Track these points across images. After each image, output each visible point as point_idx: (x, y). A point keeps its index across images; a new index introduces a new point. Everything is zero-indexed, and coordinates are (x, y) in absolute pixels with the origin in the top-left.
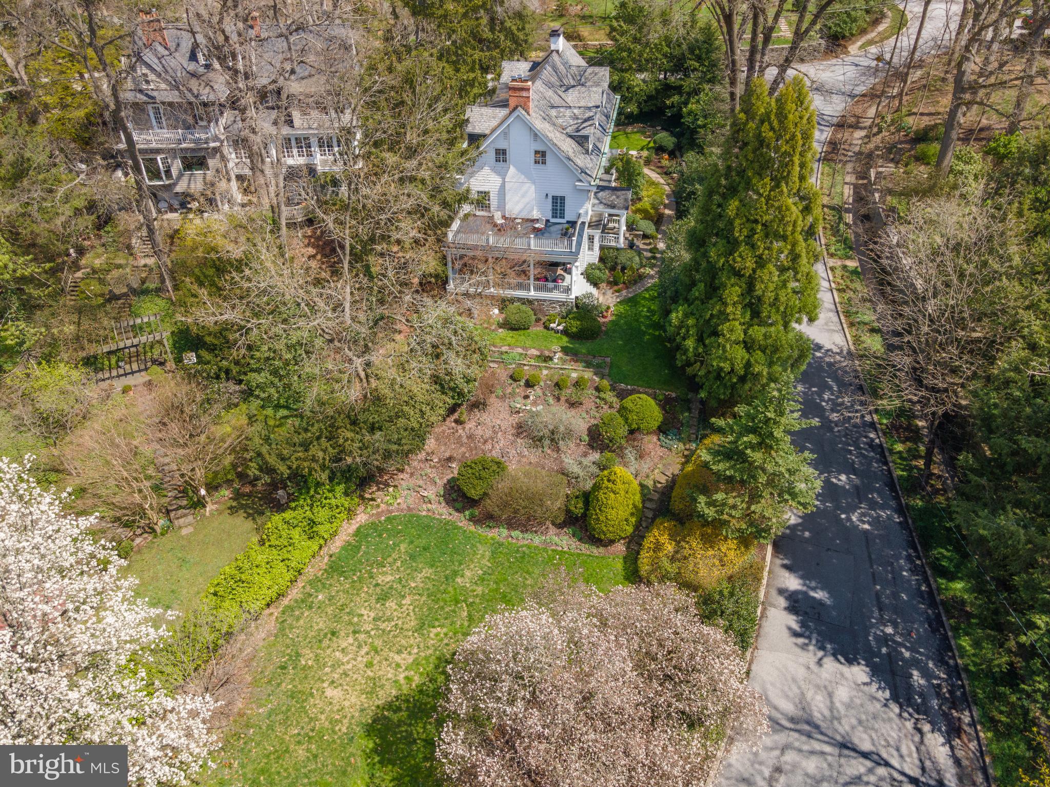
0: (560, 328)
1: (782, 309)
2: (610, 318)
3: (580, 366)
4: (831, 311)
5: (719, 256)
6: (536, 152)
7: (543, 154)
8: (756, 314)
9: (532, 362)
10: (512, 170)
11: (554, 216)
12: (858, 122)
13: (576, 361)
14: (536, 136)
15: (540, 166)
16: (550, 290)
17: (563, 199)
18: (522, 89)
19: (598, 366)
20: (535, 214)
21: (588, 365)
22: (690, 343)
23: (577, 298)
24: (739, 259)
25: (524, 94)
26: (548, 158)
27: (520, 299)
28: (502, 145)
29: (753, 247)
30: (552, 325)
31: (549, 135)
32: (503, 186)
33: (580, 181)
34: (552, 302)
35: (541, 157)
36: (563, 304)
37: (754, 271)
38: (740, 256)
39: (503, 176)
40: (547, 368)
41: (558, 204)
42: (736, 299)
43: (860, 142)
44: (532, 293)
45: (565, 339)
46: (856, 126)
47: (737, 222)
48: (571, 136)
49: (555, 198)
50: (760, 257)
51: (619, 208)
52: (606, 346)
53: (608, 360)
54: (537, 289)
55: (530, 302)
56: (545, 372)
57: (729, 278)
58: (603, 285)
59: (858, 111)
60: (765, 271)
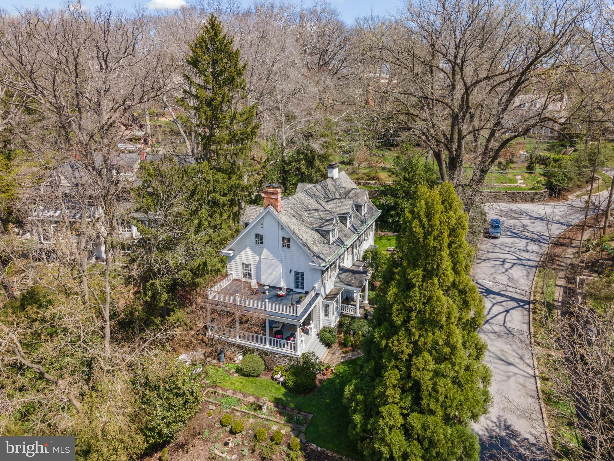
0: (281, 379)
1: (441, 399)
2: (329, 376)
3: (283, 420)
4: (532, 397)
5: (381, 337)
6: (284, 239)
7: (288, 240)
8: (417, 401)
9: (244, 409)
10: (265, 251)
11: (295, 287)
12: (571, 243)
13: (281, 414)
14: (282, 228)
15: (286, 249)
16: (283, 346)
17: (302, 274)
18: (273, 193)
19: (298, 422)
20: (282, 285)
21: (290, 420)
22: (357, 418)
23: (304, 354)
24: (396, 343)
25: (274, 197)
26: (292, 243)
27: (258, 350)
28: (259, 231)
29: (409, 333)
30: (276, 376)
31: (292, 227)
32: (259, 262)
33: (313, 262)
34: (283, 356)
35: (286, 242)
36: (290, 358)
37: (410, 356)
38: (398, 340)
39: (259, 254)
40: (255, 417)
41: (299, 278)
42: (395, 382)
43: (572, 256)
44: (268, 346)
45: (283, 390)
46: (570, 245)
47: (395, 307)
48: (317, 231)
49: (297, 273)
50: (415, 343)
51: (354, 286)
52: (314, 402)
53: (310, 416)
54: (272, 343)
55: (262, 354)
56: (252, 420)
57: (389, 361)
58: (336, 346)
59: (571, 235)
60: (420, 358)
